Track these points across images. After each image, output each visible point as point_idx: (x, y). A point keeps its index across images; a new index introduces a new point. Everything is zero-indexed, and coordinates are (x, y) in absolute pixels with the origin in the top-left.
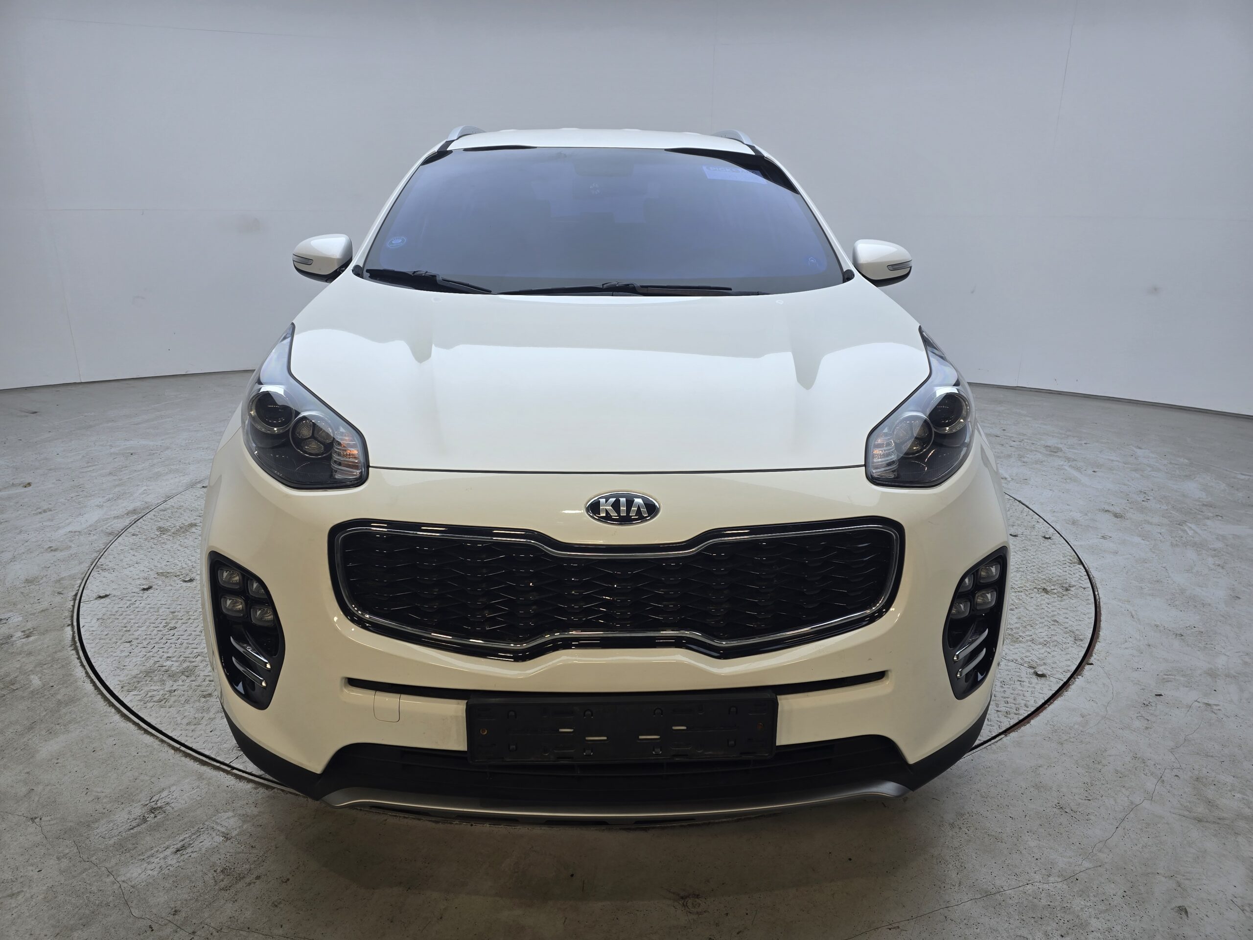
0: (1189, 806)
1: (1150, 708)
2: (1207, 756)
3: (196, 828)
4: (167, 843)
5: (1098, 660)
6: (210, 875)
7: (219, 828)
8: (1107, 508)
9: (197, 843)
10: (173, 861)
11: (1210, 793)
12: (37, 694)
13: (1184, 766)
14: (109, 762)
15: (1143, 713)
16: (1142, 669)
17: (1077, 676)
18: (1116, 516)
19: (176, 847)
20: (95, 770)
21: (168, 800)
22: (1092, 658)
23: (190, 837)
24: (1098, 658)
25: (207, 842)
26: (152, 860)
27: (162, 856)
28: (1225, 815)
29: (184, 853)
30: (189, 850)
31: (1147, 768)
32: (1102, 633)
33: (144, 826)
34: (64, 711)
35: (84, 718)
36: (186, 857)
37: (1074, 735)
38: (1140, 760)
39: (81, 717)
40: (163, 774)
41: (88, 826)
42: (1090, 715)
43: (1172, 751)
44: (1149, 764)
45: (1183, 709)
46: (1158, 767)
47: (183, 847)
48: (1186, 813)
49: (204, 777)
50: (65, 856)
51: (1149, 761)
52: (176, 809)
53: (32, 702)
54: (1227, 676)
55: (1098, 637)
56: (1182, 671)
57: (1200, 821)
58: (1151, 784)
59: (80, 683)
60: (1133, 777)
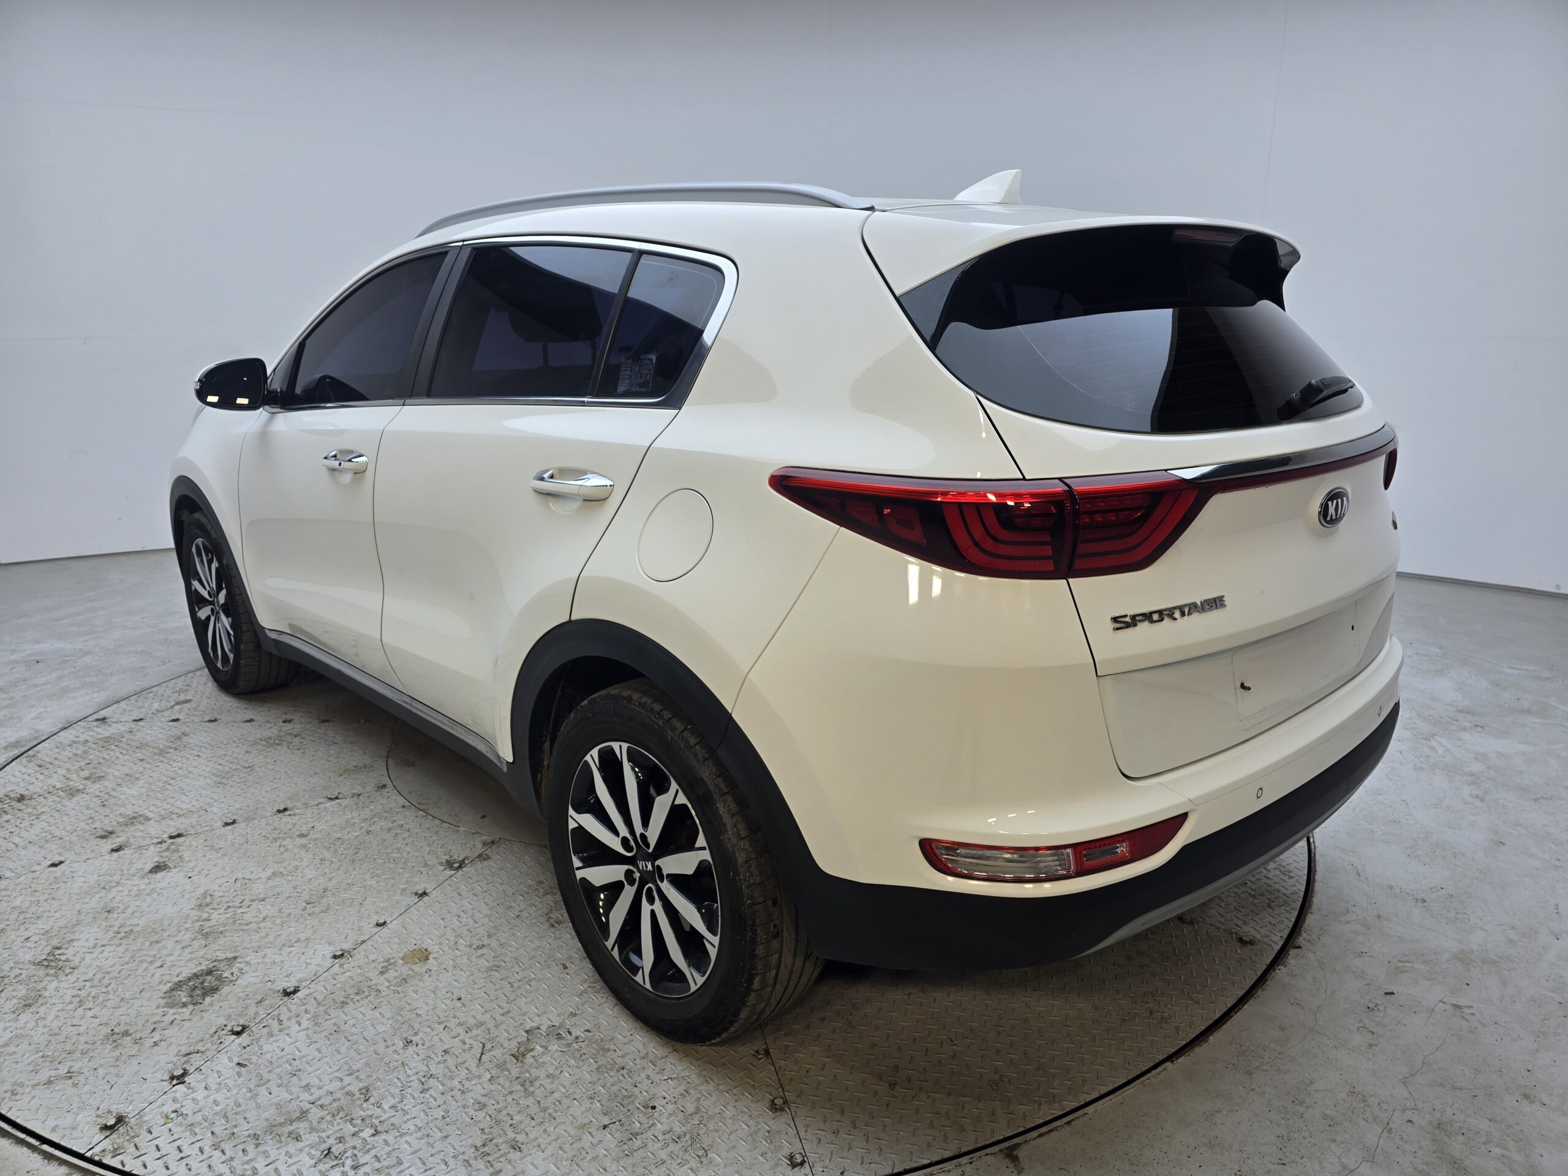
1: (1376, 1014)
38: (1360, 1097)
43: (1404, 1082)
45: (1422, 1015)
46: (1385, 1107)
51: (1373, 1098)
56: (1423, 956)
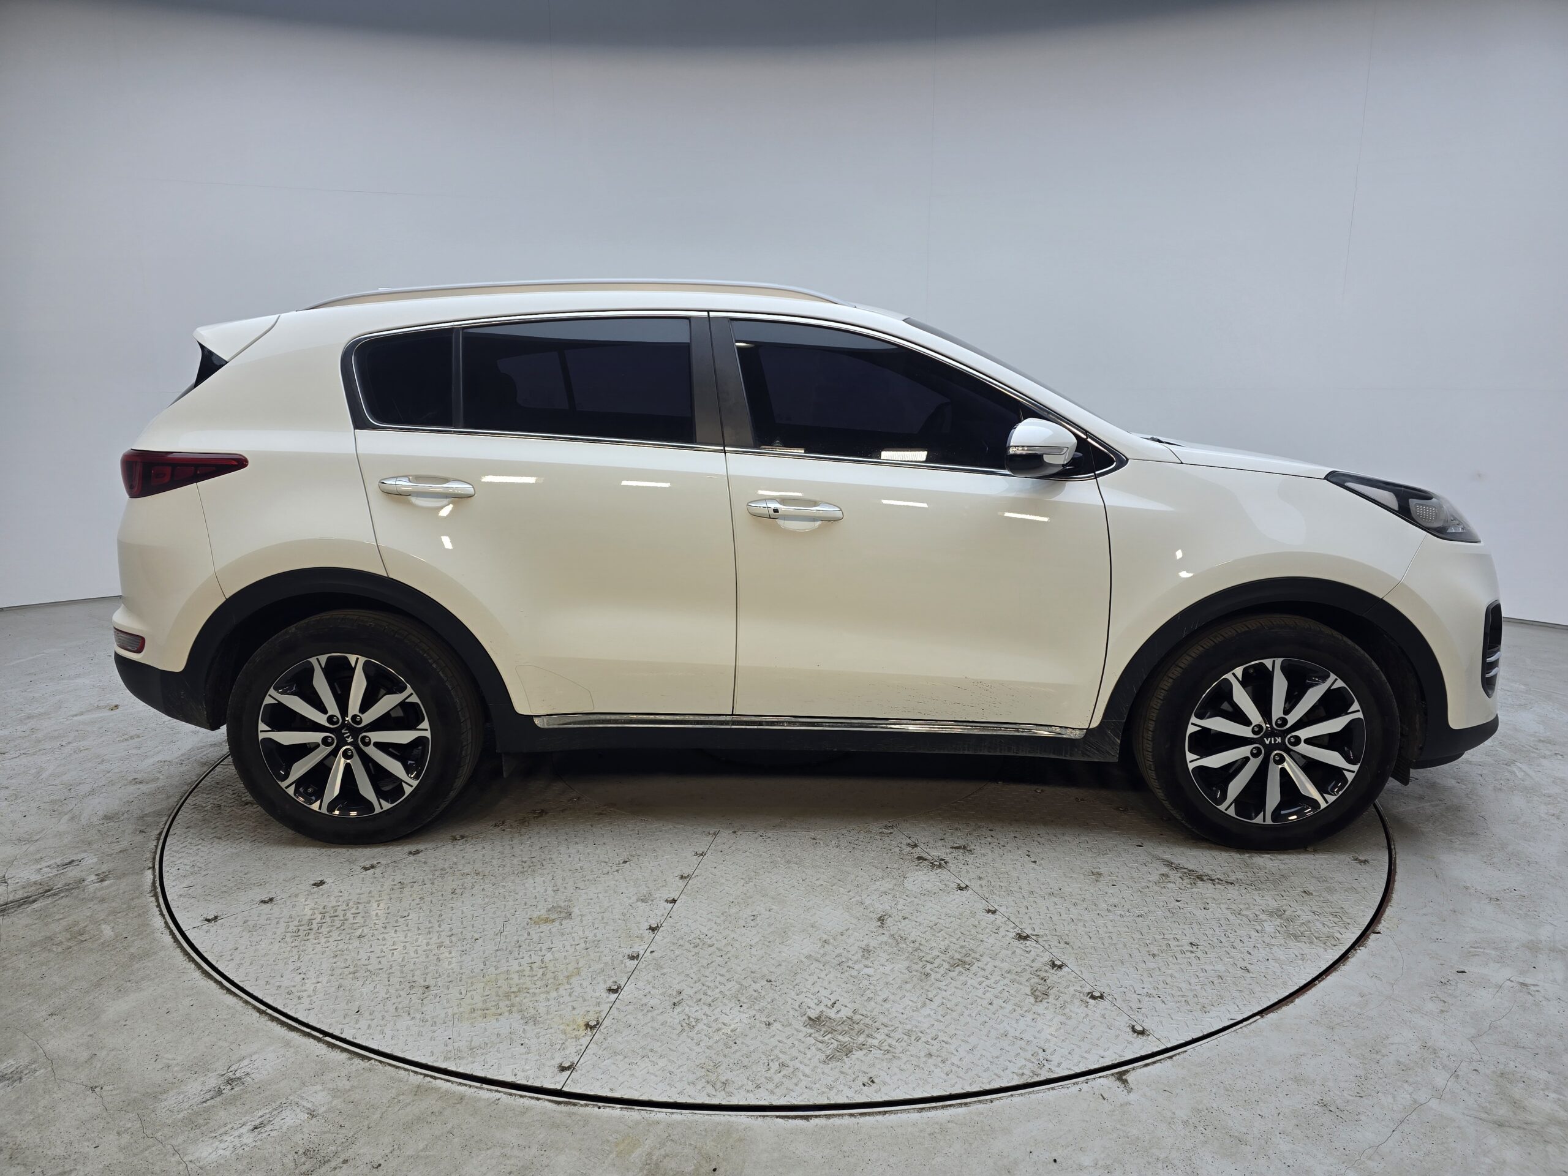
0: (1489, 1106)
2: (1517, 1046)
3: (278, 1103)
4: (244, 1120)
5: (1387, 929)
6: (290, 1157)
7: (305, 1103)
9: (278, 1119)
10: (249, 1139)
11: (1517, 1091)
12: (108, 946)
13: (1485, 1058)
14: (183, 1025)
15: (1438, 993)
16: (1443, 940)
17: (1359, 947)
19: (253, 1123)
20: (167, 1035)
21: (248, 1070)
22: (1380, 926)
23: (271, 1113)
24: (1388, 926)
25: (290, 1118)
26: (225, 1138)
27: (237, 1133)
28: (1534, 1119)
29: (262, 1131)
30: (268, 1128)
31: (1438, 1060)
32: (1395, 897)
33: (218, 1099)
34: (137, 966)
35: (159, 974)
36: (264, 1135)
37: (1349, 1019)
39: (156, 974)
40: (243, 1040)
41: (155, 1097)
42: (1371, 994)
44: (1441, 1056)
47: (262, 1125)
48: (1484, 1116)
49: (291, 1044)
50: (126, 1130)
52: (256, 1080)
53: (101, 955)
54: (1551, 950)
55: (1390, 900)
57: (1500, 1125)
58: (1440, 1079)
59: (157, 935)
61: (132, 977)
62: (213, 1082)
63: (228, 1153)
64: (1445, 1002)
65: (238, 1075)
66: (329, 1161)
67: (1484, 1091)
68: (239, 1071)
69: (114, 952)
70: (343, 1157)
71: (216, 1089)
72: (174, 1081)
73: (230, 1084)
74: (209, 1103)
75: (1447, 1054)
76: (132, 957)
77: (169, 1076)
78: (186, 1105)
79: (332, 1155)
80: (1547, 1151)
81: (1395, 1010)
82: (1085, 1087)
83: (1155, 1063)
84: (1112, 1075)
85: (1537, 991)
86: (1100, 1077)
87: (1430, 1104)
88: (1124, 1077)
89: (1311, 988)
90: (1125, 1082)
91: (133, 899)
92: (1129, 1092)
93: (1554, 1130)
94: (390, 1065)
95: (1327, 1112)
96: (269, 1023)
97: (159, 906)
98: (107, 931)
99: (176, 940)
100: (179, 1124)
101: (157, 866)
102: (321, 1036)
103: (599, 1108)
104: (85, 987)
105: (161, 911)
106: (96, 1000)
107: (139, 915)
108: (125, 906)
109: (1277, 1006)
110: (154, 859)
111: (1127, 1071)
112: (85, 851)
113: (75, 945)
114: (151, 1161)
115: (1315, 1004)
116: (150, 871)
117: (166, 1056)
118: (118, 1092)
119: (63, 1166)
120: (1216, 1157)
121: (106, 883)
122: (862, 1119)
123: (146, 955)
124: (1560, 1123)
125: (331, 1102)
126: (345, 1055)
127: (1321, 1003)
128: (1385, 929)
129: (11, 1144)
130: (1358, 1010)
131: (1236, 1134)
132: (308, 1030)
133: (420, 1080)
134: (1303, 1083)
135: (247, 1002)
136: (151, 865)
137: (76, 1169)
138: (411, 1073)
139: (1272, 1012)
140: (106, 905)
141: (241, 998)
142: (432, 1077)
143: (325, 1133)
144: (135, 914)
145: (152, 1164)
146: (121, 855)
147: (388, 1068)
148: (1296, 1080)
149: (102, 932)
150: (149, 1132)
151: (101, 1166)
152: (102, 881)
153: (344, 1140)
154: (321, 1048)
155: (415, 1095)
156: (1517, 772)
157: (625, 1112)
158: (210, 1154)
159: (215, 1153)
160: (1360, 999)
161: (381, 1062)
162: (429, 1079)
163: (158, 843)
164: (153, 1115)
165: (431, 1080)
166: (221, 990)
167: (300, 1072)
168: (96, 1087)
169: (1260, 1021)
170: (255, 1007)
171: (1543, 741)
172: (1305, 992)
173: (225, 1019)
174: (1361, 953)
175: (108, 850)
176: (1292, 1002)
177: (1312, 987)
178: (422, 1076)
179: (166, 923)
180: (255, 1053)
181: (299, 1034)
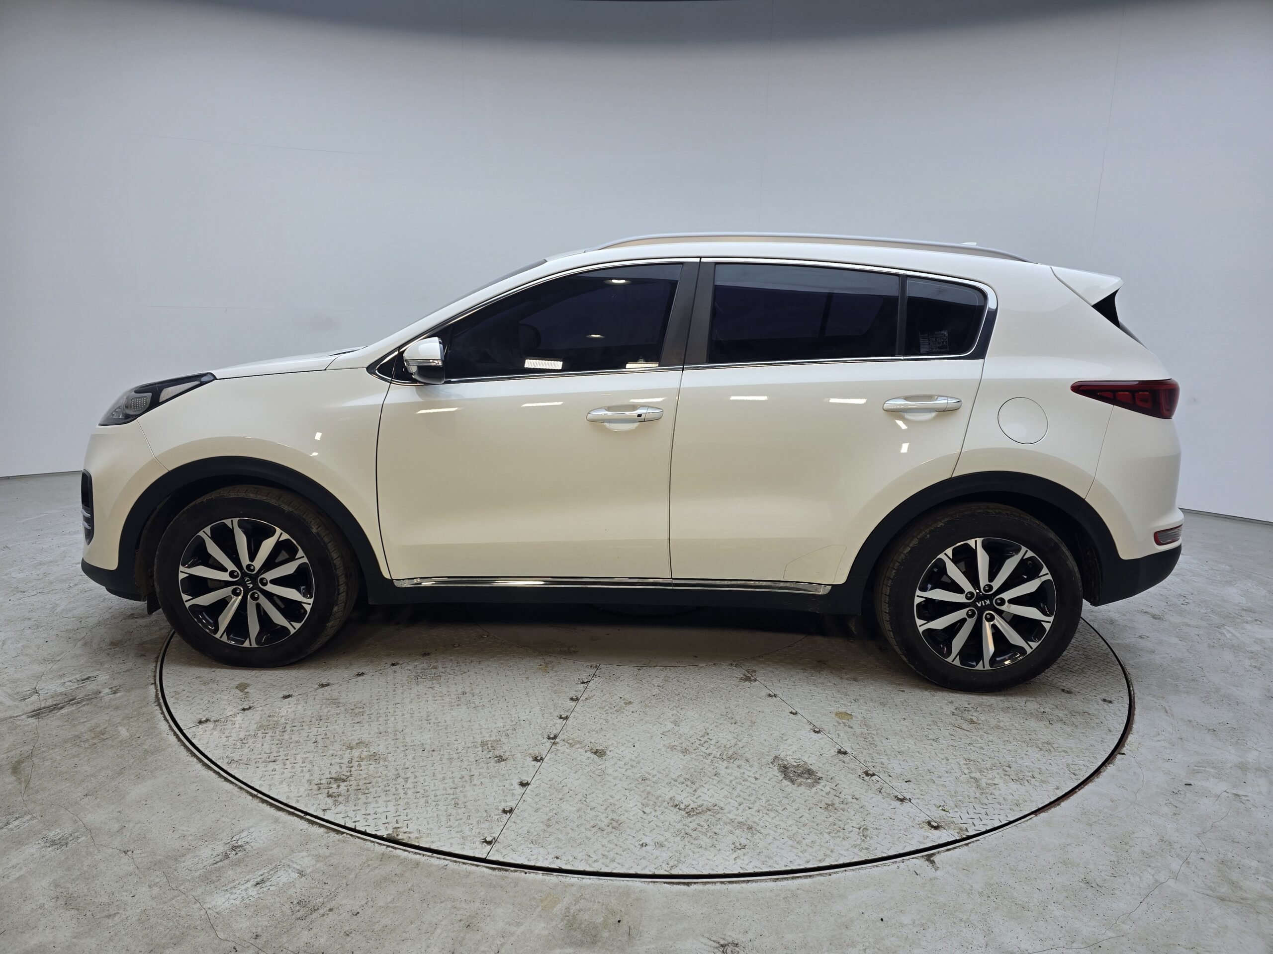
0: (1213, 886)
1: (1179, 796)
2: (1233, 841)
3: (274, 865)
4: (248, 877)
5: (1130, 751)
6: (287, 906)
7: (295, 866)
8: (1146, 609)
9: (275, 877)
10: (253, 892)
11: (1234, 875)
12: (125, 743)
13: (1209, 850)
14: (193, 805)
15: (1171, 800)
16: (1173, 760)
17: (1109, 763)
18: (1154, 617)
19: (256, 880)
20: (180, 812)
21: (248, 840)
22: (1124, 749)
23: (268, 872)
24: (1130, 749)
25: (284, 877)
26: (234, 891)
27: (243, 887)
28: (1248, 896)
29: (263, 886)
30: (268, 884)
31: (1173, 850)
32: (1135, 726)
33: (226, 861)
34: (150, 759)
35: (168, 766)
36: (265, 889)
37: (1103, 818)
38: (1167, 843)
39: (167, 765)
40: (242, 817)
41: (176, 859)
42: (1119, 800)
43: (1198, 836)
44: (1175, 847)
45: (1211, 799)
46: (1184, 850)
47: (263, 881)
48: (1210, 893)
49: (280, 821)
50: (156, 884)
51: (1176, 844)
52: (254, 848)
53: (121, 750)
54: (1257, 769)
55: (1131, 730)
56: (1213, 764)
57: (1223, 900)
58: (1176, 865)
59: (164, 735)
60: (1159, 857)
61: (147, 768)
62: (220, 848)
63: (238, 902)
64: (1176, 807)
65: (240, 843)
66: (318, 909)
67: (1209, 874)
68: (240, 840)
69: (130, 748)
70: (329, 907)
71: (224, 854)
72: (190, 847)
73: (235, 851)
74: (219, 864)
75: (1179, 846)
76: (146, 752)
77: (185, 843)
78: (200, 866)
79: (320, 905)
80: (1259, 920)
81: (1138, 813)
82: (902, 865)
83: (955, 848)
84: (922, 856)
85: (1248, 800)
86: (913, 858)
87: (1168, 883)
88: (932, 859)
89: (1072, 795)
90: (932, 862)
91: (141, 708)
92: (936, 870)
93: (1264, 904)
94: (359, 838)
95: (1089, 888)
96: (260, 804)
97: (163, 713)
98: (124, 732)
99: (179, 740)
100: (197, 880)
101: (158, 682)
102: (303, 815)
103: (526, 873)
104: (110, 775)
105: (165, 717)
106: (121, 785)
107: (148, 720)
108: (135, 713)
109: (1047, 808)
110: (155, 676)
111: (933, 854)
112: (99, 670)
113: (99, 742)
114: (178, 907)
115: (1076, 807)
116: (153, 686)
117: (181, 828)
118: (145, 855)
119: (108, 910)
120: (1005, 919)
121: (118, 695)
122: (731, 886)
123: (157, 750)
124: (1269, 900)
125: (316, 865)
126: (322, 830)
127: (1081, 806)
128: (1128, 752)
129: (65, 894)
130: (1110, 812)
131: (1020, 903)
132: (292, 810)
133: (383, 850)
134: (1070, 866)
135: (241, 788)
136: (153, 682)
137: (118, 913)
138: (376, 845)
139: (1044, 812)
140: (119, 712)
141: (236, 785)
142: (392, 847)
143: (313, 888)
144: (145, 719)
145: (179, 909)
146: (128, 673)
147: (357, 840)
148: (1064, 863)
149: (119, 732)
150: (174, 886)
151: (138, 911)
152: (115, 693)
153: (329, 894)
154: (303, 824)
155: (381, 861)
156: (1226, 633)
157: (546, 877)
158: (224, 903)
159: (227, 902)
160: (1111, 803)
161: (352, 835)
162: (390, 849)
163: (157, 664)
164: (175, 873)
165: (392, 850)
166: (219, 779)
167: (289, 842)
168: (128, 851)
169: (1035, 819)
170: (248, 792)
171: (1245, 610)
172: (1068, 797)
173: (225, 801)
174: (1110, 769)
175: (116, 669)
176: (1059, 805)
177: (1074, 794)
178: (385, 847)
179: (170, 726)
180: (252, 827)
181: (285, 813)
